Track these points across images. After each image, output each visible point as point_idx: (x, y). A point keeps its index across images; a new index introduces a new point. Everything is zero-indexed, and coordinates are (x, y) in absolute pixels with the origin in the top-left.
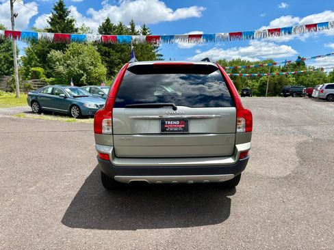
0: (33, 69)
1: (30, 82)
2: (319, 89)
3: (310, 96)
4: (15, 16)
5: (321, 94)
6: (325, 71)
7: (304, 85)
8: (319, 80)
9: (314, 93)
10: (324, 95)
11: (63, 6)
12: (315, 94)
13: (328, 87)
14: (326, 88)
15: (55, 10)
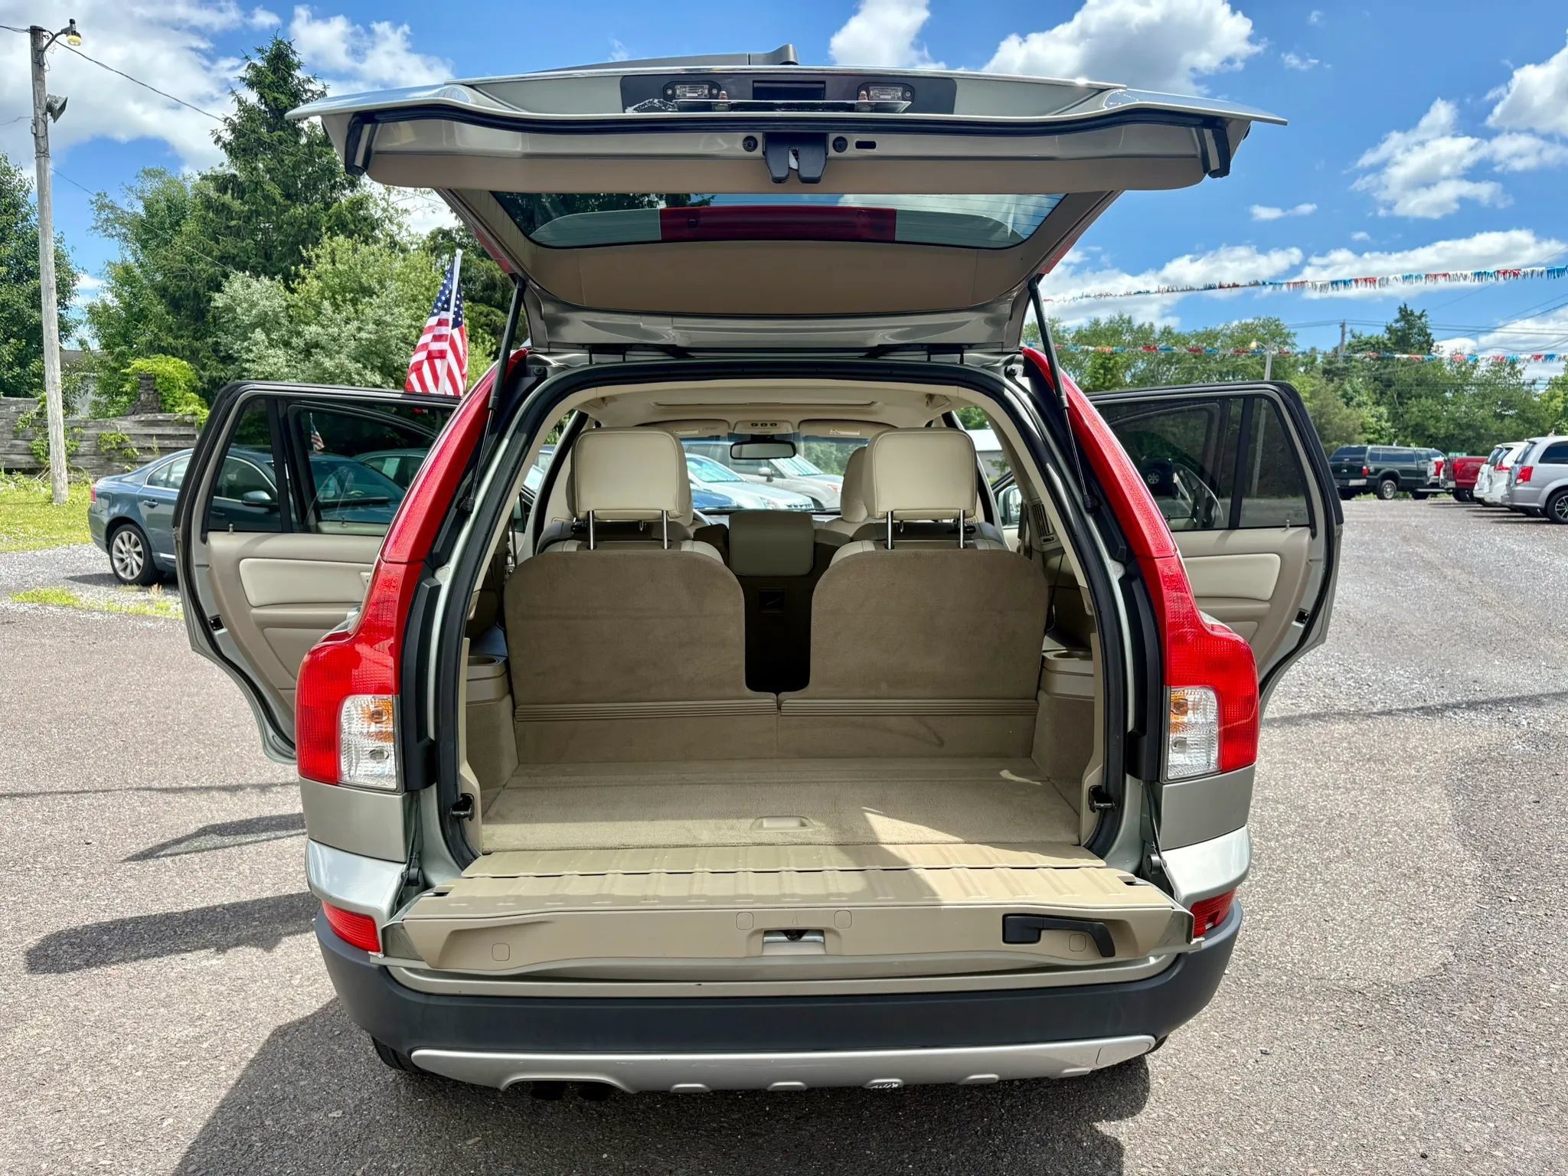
0: (138, 363)
1: (125, 426)
2: (1508, 461)
3: (1464, 494)
4: (54, 110)
5: (1522, 488)
6: (1527, 375)
7: (1430, 440)
8: (1501, 417)
9: (1482, 479)
10: (1536, 493)
11: (290, 66)
12: (1491, 485)
13: (1553, 455)
14: (1541, 461)
15: (251, 85)
